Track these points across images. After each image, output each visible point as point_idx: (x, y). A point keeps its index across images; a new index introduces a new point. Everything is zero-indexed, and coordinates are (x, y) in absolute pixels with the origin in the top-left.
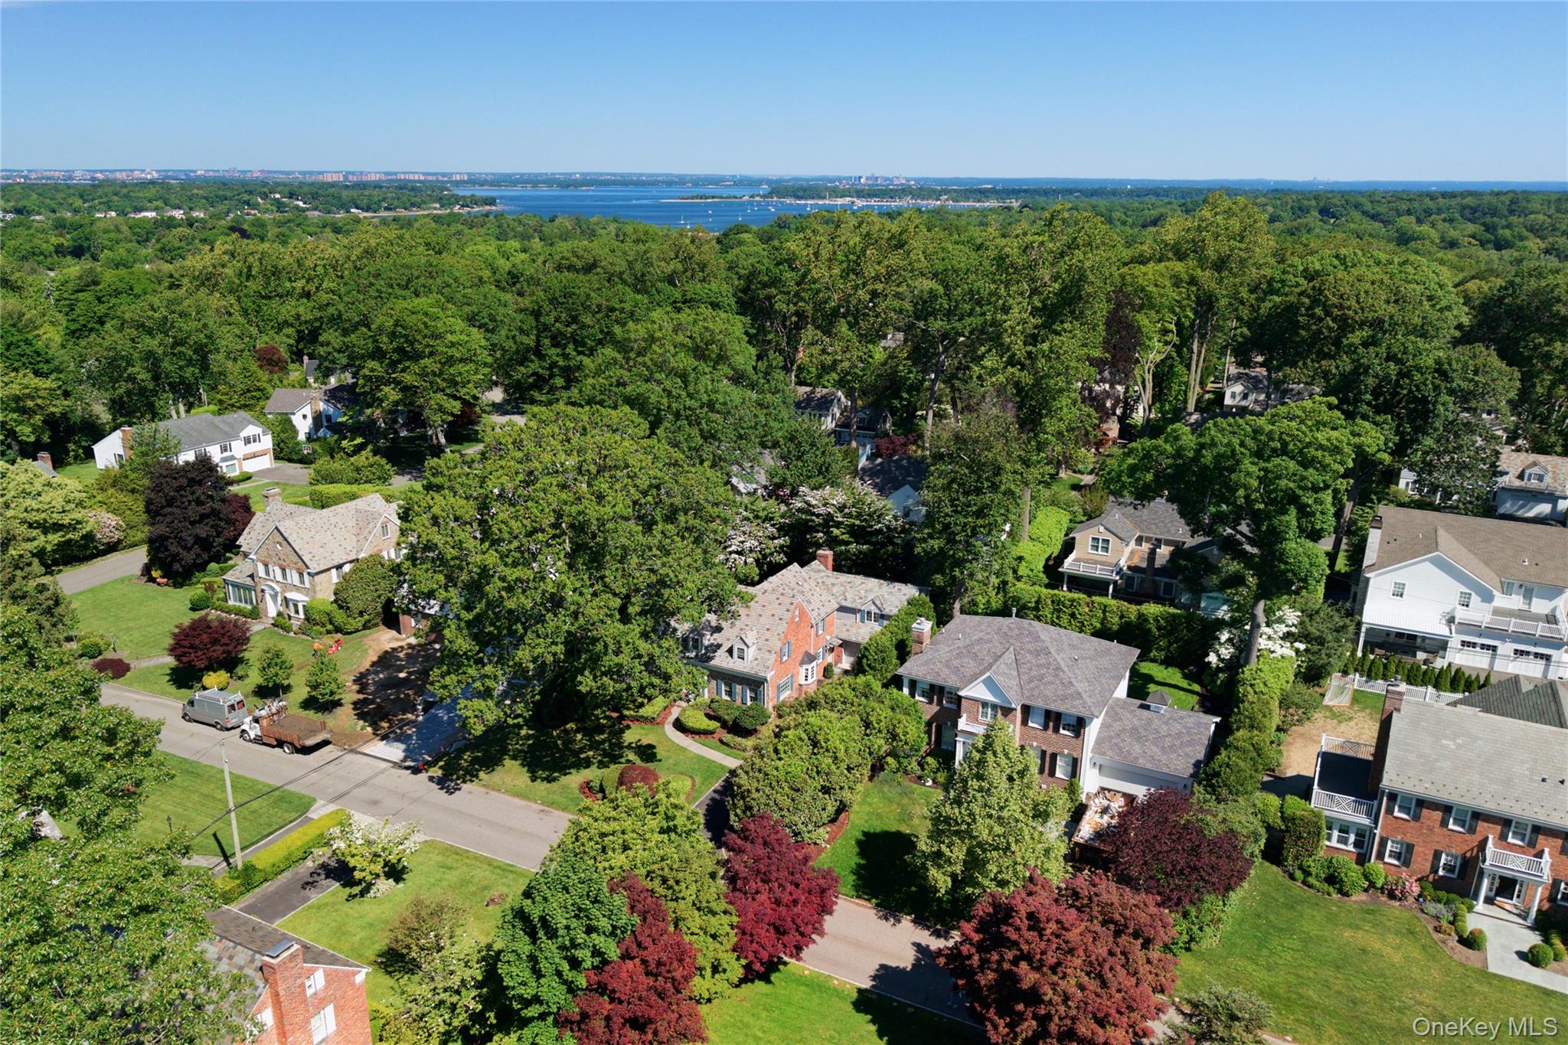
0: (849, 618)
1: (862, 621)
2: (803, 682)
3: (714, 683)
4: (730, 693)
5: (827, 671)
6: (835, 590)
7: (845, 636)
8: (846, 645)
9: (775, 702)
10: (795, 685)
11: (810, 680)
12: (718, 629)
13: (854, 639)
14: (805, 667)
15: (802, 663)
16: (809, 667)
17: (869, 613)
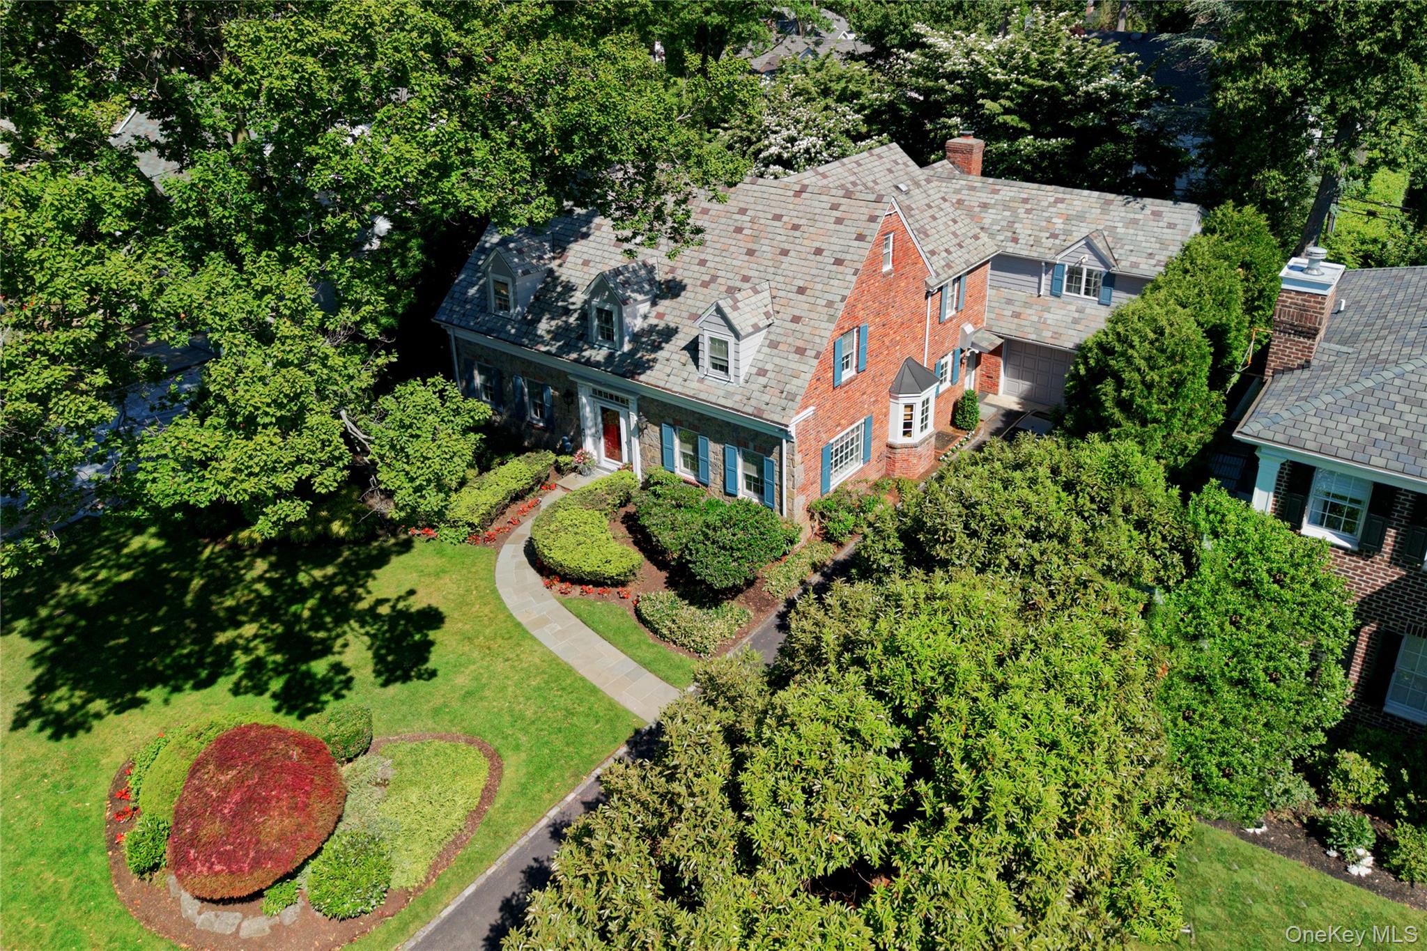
0: (1020, 287)
1: (1055, 293)
2: (898, 438)
3: (653, 431)
4: (694, 462)
5: (961, 414)
6: (988, 218)
7: (1011, 329)
8: (1010, 350)
9: (815, 495)
10: (877, 447)
11: (917, 435)
12: (673, 289)
13: (1031, 337)
14: (905, 399)
15: (896, 390)
16: (917, 401)
17: (1074, 273)
